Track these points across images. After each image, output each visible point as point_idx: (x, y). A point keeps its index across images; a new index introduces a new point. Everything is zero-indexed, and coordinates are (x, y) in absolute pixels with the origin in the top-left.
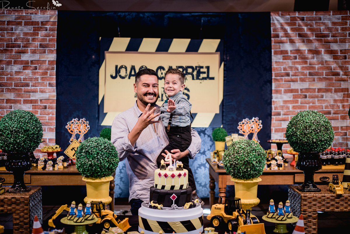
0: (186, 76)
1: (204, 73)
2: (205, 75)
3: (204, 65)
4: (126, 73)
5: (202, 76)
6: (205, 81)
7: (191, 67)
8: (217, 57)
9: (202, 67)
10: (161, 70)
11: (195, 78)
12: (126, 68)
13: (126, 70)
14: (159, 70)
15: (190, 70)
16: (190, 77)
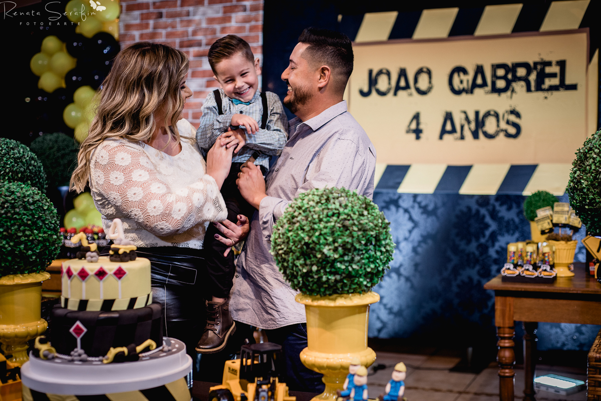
0: (514, 85)
1: (553, 75)
2: (556, 81)
3: (554, 58)
4: (389, 83)
5: (548, 82)
6: (555, 93)
7: (525, 65)
8: (583, 39)
9: (549, 64)
10: (459, 75)
11: (533, 88)
12: (388, 74)
13: (389, 79)
14: (456, 76)
15: (521, 72)
16: (522, 86)
